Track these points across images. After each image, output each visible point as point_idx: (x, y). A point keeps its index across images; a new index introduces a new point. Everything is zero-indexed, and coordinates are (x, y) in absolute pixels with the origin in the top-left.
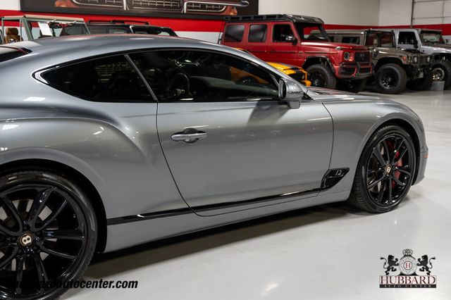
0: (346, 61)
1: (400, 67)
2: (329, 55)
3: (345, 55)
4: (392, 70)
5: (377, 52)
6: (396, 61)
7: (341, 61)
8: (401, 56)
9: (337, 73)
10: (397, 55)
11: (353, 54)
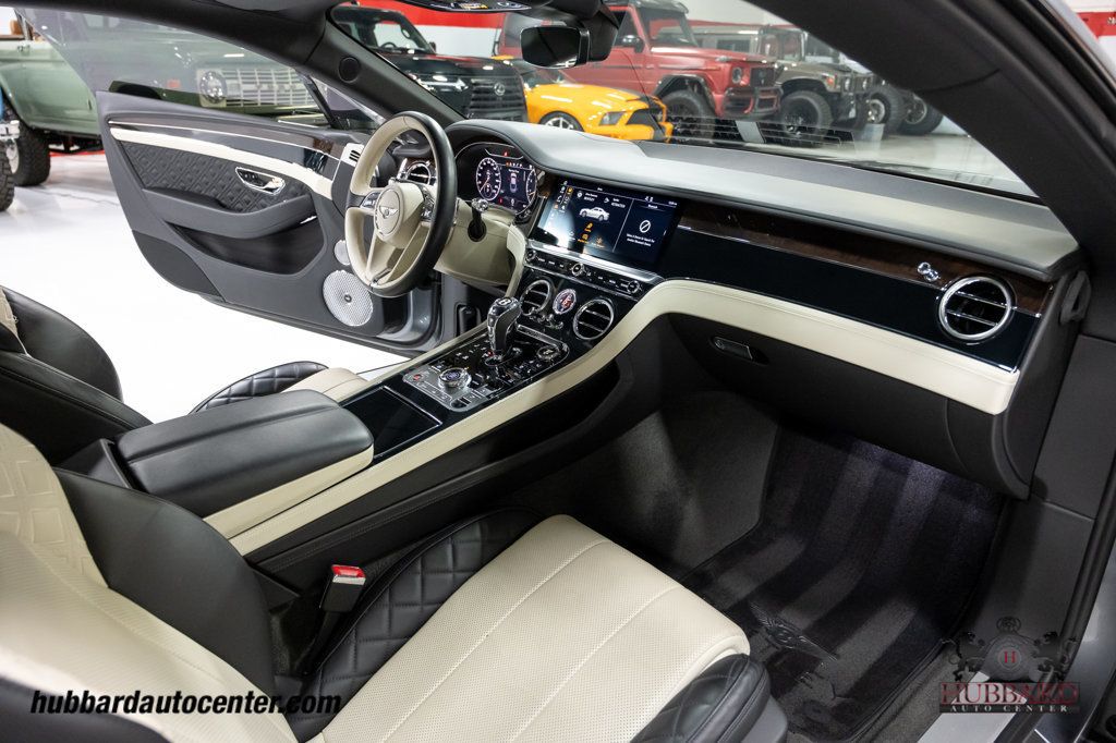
0: (734, 86)
1: (821, 99)
2: (703, 72)
3: (734, 74)
4: (808, 103)
5: (781, 68)
6: (816, 86)
7: (726, 84)
8: (825, 77)
9: (718, 109)
10: (816, 76)
11: (748, 71)
